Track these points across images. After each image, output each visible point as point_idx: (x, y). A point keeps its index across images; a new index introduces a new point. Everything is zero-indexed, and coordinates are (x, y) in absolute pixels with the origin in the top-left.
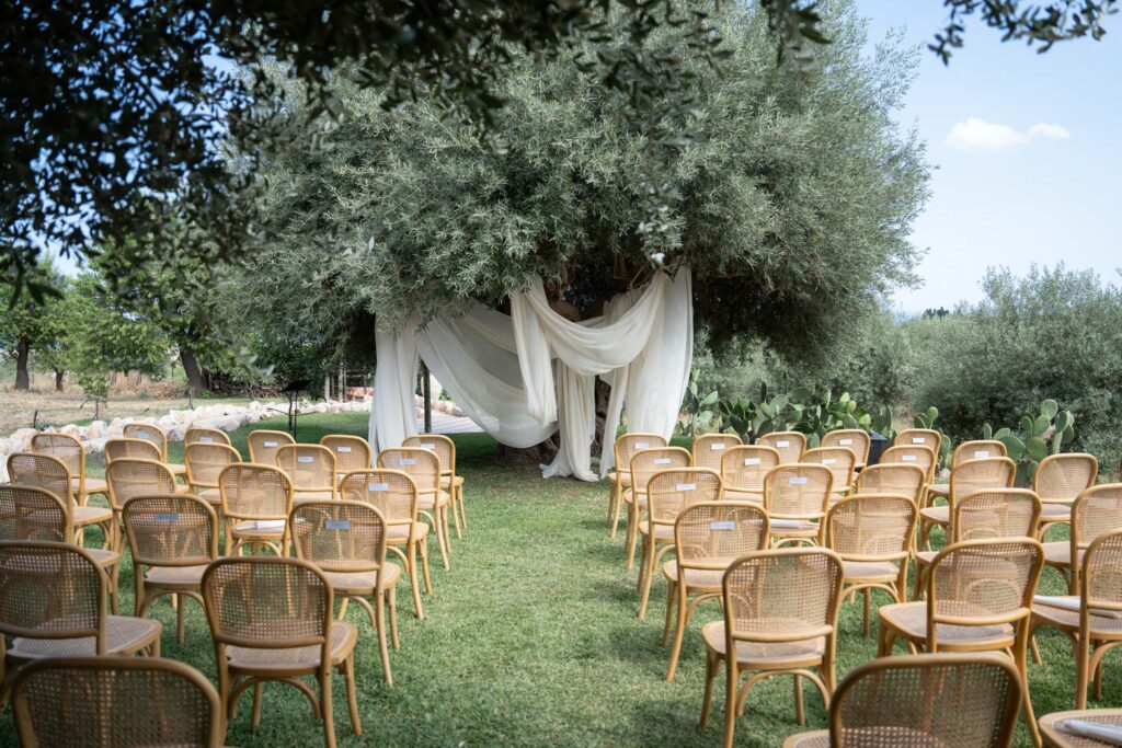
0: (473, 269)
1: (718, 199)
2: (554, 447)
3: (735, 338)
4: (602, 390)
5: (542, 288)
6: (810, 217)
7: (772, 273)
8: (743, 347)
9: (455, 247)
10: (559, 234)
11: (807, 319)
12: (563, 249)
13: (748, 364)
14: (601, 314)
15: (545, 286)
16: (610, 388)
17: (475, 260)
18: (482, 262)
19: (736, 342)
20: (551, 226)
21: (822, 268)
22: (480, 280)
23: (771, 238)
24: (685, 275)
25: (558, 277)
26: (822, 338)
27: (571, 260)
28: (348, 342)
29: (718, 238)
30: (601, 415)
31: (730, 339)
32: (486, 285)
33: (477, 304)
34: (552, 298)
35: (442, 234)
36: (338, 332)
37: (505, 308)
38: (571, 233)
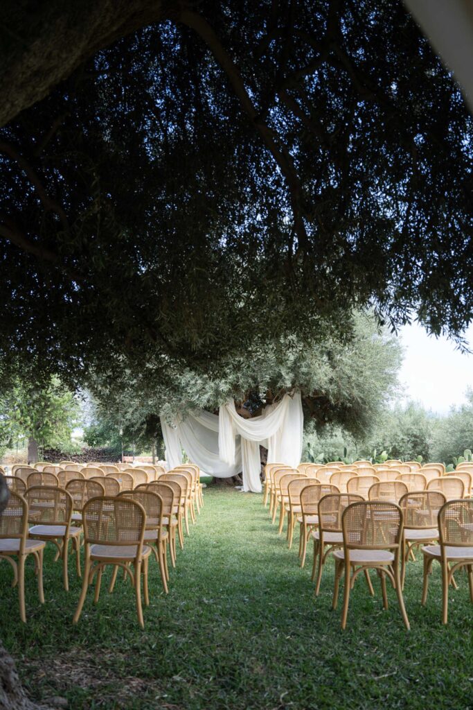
0: (206, 396)
1: (306, 366)
2: (240, 479)
3: (328, 425)
4: (264, 452)
5: (233, 403)
6: (348, 371)
7: (334, 395)
8: (332, 429)
9: (199, 387)
10: (241, 381)
11: (357, 415)
12: (243, 387)
13: (334, 437)
14: (261, 414)
15: (235, 402)
16: (267, 451)
17: (206, 393)
18: (209, 394)
19: (328, 426)
20: (238, 378)
21: (356, 392)
22: (208, 401)
23: (331, 381)
24: (298, 397)
25: (241, 399)
26: (365, 424)
27: (246, 391)
28: (147, 428)
29: (308, 382)
30: (263, 464)
31: (325, 425)
32: (211, 403)
33: (206, 412)
34: (238, 407)
35: (193, 382)
36: (142, 424)
37: (217, 413)
38: (246, 380)
